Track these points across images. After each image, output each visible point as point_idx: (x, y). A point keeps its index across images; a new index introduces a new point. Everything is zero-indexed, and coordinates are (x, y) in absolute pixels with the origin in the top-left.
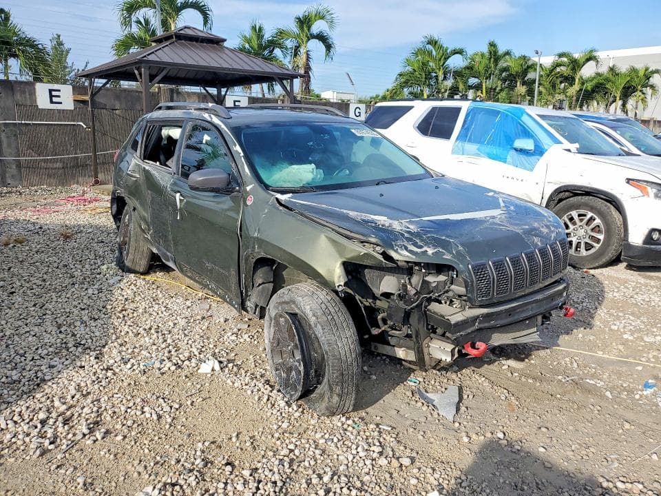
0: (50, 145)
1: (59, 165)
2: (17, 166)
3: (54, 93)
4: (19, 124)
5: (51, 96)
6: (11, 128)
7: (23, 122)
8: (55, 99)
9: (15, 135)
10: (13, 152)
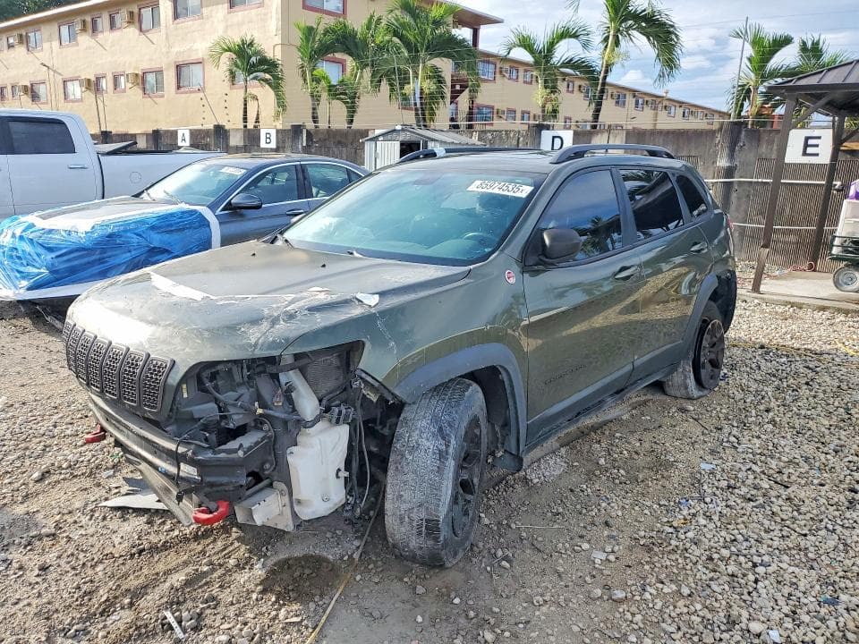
0: (788, 210)
1: (792, 238)
2: (740, 233)
3: (810, 142)
4: (755, 182)
5: (806, 146)
6: (746, 187)
7: (760, 180)
8: (810, 150)
9: (748, 196)
10: (740, 217)
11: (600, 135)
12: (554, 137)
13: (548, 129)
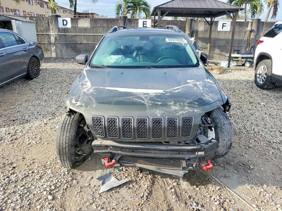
8: (145, 25)
11: (81, 20)
12: (63, 20)
13: (60, 17)
